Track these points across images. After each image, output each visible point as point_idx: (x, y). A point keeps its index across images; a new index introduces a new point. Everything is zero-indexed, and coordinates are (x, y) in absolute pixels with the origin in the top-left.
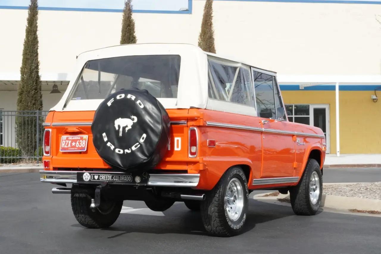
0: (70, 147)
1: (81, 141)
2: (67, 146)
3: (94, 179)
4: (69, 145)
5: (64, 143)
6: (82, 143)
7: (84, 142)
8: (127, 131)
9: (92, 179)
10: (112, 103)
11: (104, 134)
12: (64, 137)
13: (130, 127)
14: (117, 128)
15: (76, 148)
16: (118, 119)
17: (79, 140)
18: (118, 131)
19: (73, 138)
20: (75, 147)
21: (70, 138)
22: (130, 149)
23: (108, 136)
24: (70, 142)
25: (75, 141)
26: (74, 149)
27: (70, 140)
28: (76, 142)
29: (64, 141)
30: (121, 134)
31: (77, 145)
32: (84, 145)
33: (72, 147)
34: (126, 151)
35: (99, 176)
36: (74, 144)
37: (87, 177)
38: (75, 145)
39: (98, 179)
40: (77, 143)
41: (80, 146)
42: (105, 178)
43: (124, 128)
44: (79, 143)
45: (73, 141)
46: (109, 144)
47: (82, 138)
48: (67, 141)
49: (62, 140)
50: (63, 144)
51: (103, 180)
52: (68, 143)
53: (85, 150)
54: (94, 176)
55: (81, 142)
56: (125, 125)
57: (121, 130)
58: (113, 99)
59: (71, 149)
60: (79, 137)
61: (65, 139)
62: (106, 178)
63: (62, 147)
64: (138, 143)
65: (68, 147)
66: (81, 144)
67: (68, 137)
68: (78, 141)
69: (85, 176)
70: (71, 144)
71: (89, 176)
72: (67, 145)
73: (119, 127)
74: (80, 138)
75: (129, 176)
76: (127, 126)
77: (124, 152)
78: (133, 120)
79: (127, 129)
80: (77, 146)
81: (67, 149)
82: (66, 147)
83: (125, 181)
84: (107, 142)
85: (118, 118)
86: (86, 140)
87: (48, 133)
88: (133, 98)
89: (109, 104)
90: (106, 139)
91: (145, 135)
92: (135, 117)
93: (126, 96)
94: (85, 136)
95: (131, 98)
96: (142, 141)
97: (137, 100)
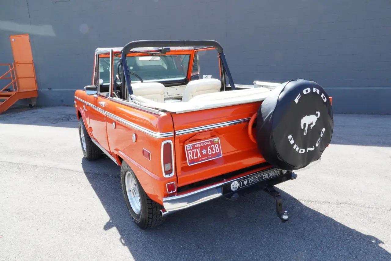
0: (200, 156)
1: (212, 146)
2: (195, 157)
3: (243, 185)
4: (199, 154)
5: (190, 154)
6: (215, 148)
7: (217, 147)
8: (311, 129)
9: (241, 186)
11: (290, 137)
12: (188, 146)
13: (314, 124)
14: (302, 127)
15: (209, 156)
16: (304, 118)
17: (210, 145)
18: (304, 130)
19: (202, 145)
20: (207, 155)
21: (198, 146)
22: (314, 146)
23: (294, 138)
24: (199, 152)
25: (206, 147)
26: (206, 158)
27: (198, 148)
28: (206, 149)
29: (191, 151)
30: (305, 133)
31: (210, 151)
32: (217, 150)
33: (203, 156)
34: (309, 149)
35: (248, 180)
36: (204, 152)
37: (235, 185)
38: (207, 152)
39: (248, 183)
40: (209, 150)
41: (214, 153)
42: (254, 180)
43: (309, 125)
44: (211, 149)
45: (202, 148)
46: (295, 146)
47: (213, 143)
48: (195, 150)
49: (188, 151)
50: (190, 156)
51: (253, 183)
52: (197, 151)
53: (221, 156)
54: (243, 182)
56: (310, 123)
57: (307, 128)
58: (300, 94)
59: (202, 159)
60: (208, 141)
61: (191, 148)
62: (256, 179)
63: (190, 159)
64: (319, 139)
65: (198, 157)
66: (214, 149)
67: (194, 145)
68: (209, 147)
69: (233, 186)
70: (201, 153)
71: (238, 185)
72: (197, 155)
73: (305, 125)
74: (210, 143)
75: (277, 171)
77: (306, 150)
78: (317, 115)
79: (312, 126)
80: (210, 154)
81: (197, 160)
82: (195, 158)
83: (274, 176)
84: (294, 144)
85: (305, 116)
86: (218, 143)
87: (167, 146)
88: (318, 92)
89: (296, 101)
90: (292, 142)
91: (324, 130)
92: (318, 113)
93: (312, 90)
94: (216, 139)
95: (316, 92)
96: (322, 135)
97: (321, 94)
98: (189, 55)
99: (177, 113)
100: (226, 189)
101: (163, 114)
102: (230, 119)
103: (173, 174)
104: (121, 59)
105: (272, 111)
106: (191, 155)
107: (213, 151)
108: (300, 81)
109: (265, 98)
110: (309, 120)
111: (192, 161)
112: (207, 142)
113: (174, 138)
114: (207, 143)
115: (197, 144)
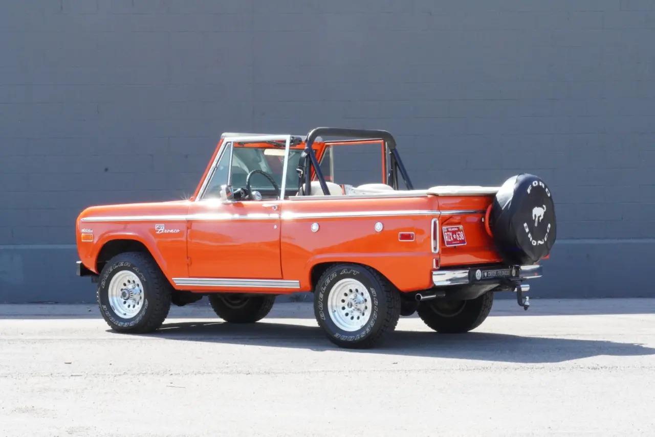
0: (453, 240)
1: (459, 232)
3: (484, 275)
6: (461, 235)
8: (540, 221)
9: (483, 277)
10: (531, 191)
11: (525, 225)
12: (445, 229)
14: (534, 218)
15: (458, 241)
18: (534, 221)
19: (452, 229)
20: (456, 240)
21: (450, 230)
22: (543, 240)
23: (529, 226)
24: (451, 235)
25: (455, 232)
27: (450, 232)
28: (456, 234)
30: (536, 225)
32: (463, 237)
34: (540, 242)
35: (487, 272)
37: (478, 274)
38: (456, 237)
39: (487, 275)
41: (461, 239)
43: (539, 217)
44: (459, 234)
45: (453, 233)
46: (529, 235)
49: (445, 232)
51: (490, 276)
53: (466, 243)
54: (484, 273)
56: (539, 215)
57: (537, 219)
58: (530, 186)
59: (454, 243)
62: (493, 274)
64: (547, 234)
67: (448, 228)
70: (453, 237)
71: (481, 275)
72: (450, 239)
73: (535, 216)
75: (508, 271)
76: (540, 216)
77: (537, 243)
78: (544, 208)
79: (541, 218)
80: (458, 239)
81: (450, 243)
83: (506, 275)
84: (528, 233)
85: (535, 207)
86: (462, 232)
87: (435, 224)
88: (543, 186)
89: (529, 191)
90: (527, 230)
91: (549, 226)
92: (544, 206)
93: (539, 183)
94: (461, 227)
96: (548, 231)
97: (545, 188)
99: (440, 195)
100: (471, 277)
103: (437, 251)
104: (308, 149)
105: (510, 199)
106: (447, 237)
107: (460, 237)
108: (527, 175)
109: (498, 191)
110: (538, 212)
111: (448, 243)
112: (456, 227)
113: (439, 217)
114: (456, 229)
115: (450, 228)
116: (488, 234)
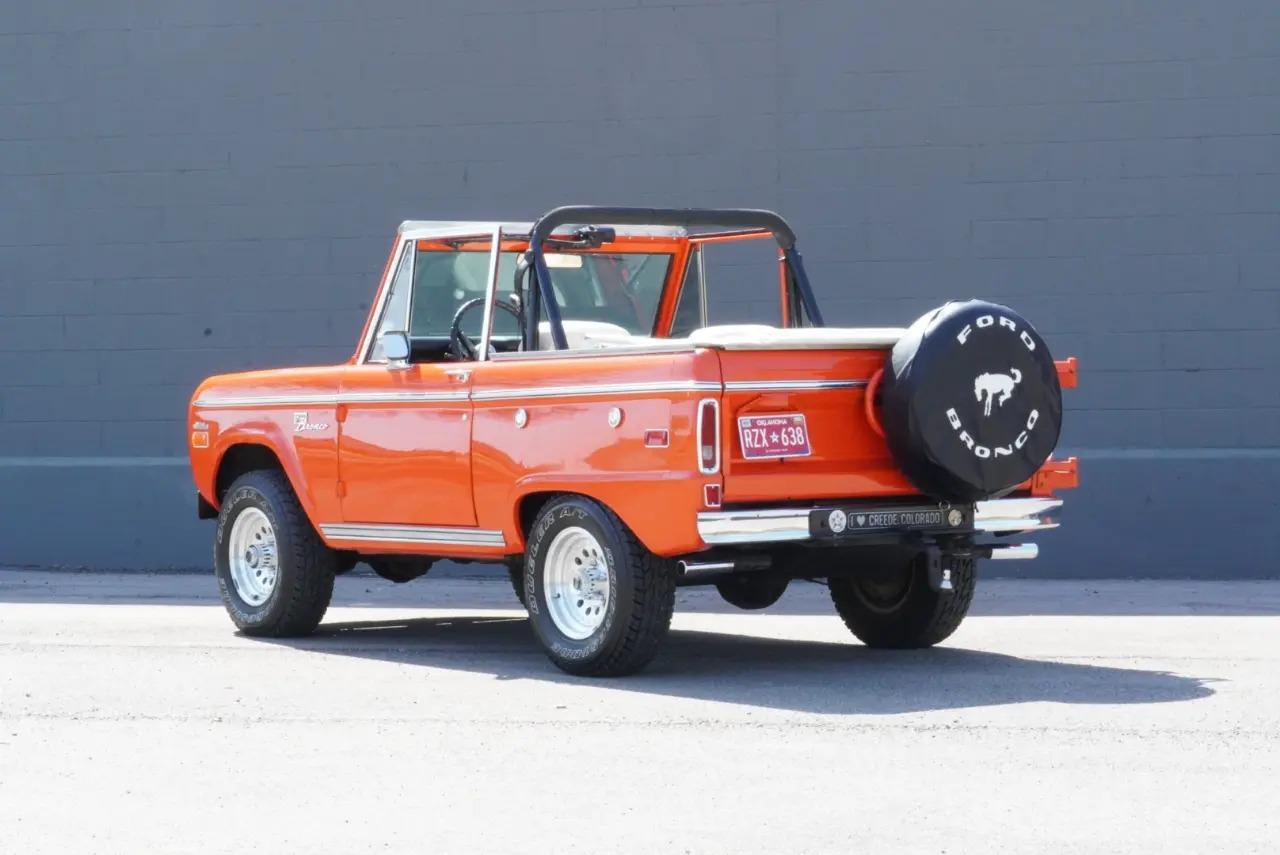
0: (767, 445)
1: (790, 429)
2: (758, 443)
3: (856, 524)
4: (765, 442)
5: (748, 437)
6: (796, 435)
7: (799, 432)
8: (1001, 404)
9: (852, 525)
10: (968, 338)
11: (951, 412)
12: (744, 421)
13: (1007, 395)
14: (979, 398)
15: (784, 447)
16: (981, 377)
17: (786, 427)
18: (981, 404)
19: (770, 423)
20: (779, 445)
21: (762, 423)
22: (1010, 446)
24: (764, 435)
25: (777, 429)
26: (778, 450)
27: (762, 427)
28: (779, 433)
29: (749, 431)
30: (987, 412)
31: (785, 439)
32: (801, 440)
33: (773, 445)
34: (1000, 450)
35: (867, 516)
36: (775, 438)
37: (838, 520)
38: (780, 439)
39: (867, 523)
40: (784, 436)
41: (794, 444)
42: (881, 521)
43: (996, 397)
44: (789, 434)
45: (770, 429)
46: (964, 436)
47: (791, 423)
48: (756, 430)
49: (743, 429)
50: (748, 440)
51: (876, 525)
52: (760, 435)
53: (808, 453)
54: (855, 517)
55: (791, 433)
56: (997, 391)
57: (989, 400)
58: (968, 326)
59: (771, 451)
60: (783, 419)
61: (750, 425)
62: (885, 521)
63: (748, 447)
64: (1024, 433)
65: (764, 446)
66: (793, 436)
67: (756, 420)
68: (784, 430)
69: (834, 520)
70: (769, 439)
71: (845, 522)
72: (760, 440)
73: (985, 393)
74: (785, 422)
75: (935, 513)
78: (1013, 377)
79: (1002, 399)
80: (786, 444)
81: (761, 451)
82: (757, 446)
84: (960, 430)
85: (983, 373)
86: (802, 427)
87: (709, 411)
89: (962, 338)
90: (956, 424)
91: (1035, 414)
92: (1018, 373)
93: (997, 321)
94: (799, 417)
95: (1007, 327)
96: (1030, 426)
97: (1019, 330)
98: (669, 256)
99: (727, 349)
100: (819, 524)
101: (699, 351)
102: (828, 376)
103: (716, 469)
104: (531, 253)
105: (912, 357)
106: (750, 439)
107: (792, 439)
108: (975, 303)
109: (898, 340)
110: (995, 385)
111: (751, 451)
112: (780, 419)
113: (721, 395)
114: (780, 422)
115: (762, 420)
116: (874, 432)
